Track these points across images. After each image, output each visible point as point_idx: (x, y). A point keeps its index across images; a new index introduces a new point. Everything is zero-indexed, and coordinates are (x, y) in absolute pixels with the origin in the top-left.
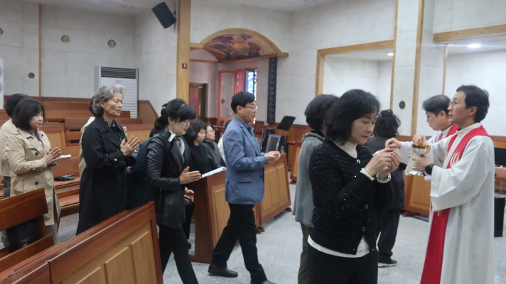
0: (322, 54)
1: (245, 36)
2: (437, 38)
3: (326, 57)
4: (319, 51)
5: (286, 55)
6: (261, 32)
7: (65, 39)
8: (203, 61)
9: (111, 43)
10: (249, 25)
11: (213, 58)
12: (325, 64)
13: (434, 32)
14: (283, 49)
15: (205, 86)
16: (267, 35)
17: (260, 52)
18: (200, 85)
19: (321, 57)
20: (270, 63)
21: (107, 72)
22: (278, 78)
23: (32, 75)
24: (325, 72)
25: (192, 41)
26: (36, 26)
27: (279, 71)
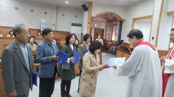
0: (134, 20)
1: (111, 14)
2: (169, 14)
3: (136, 21)
4: (133, 19)
5: (125, 20)
6: (116, 13)
7: (63, 15)
8: (103, 22)
9: (76, 16)
10: (112, 11)
11: (106, 21)
12: (135, 23)
13: (168, 12)
14: (123, 18)
15: (103, 29)
16: (118, 14)
17: (117, 19)
18: (102, 29)
19: (134, 21)
20: (120, 23)
22: (122, 28)
23: (54, 25)
24: (135, 26)
25: (92, 16)
26: (56, 12)
27: (123, 25)
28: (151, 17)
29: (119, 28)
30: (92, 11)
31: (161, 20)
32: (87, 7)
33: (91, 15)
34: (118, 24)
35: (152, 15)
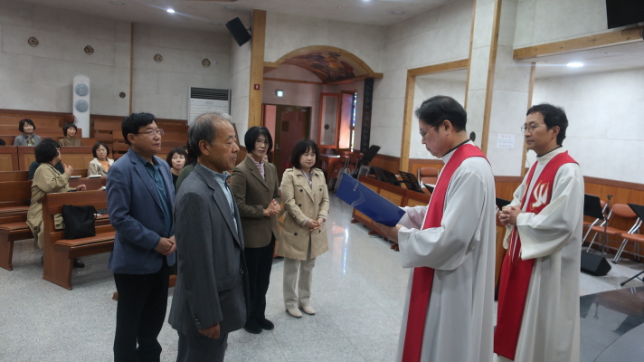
0: (413, 74)
1: (335, 54)
2: (520, 55)
3: (418, 78)
4: (409, 71)
5: (380, 76)
6: (350, 50)
7: (158, 58)
8: (305, 82)
9: (206, 63)
10: (336, 44)
11: (316, 79)
12: (416, 86)
13: (514, 48)
14: (376, 69)
15: (309, 109)
16: (356, 53)
17: (354, 72)
18: (304, 108)
19: (411, 78)
20: (366, 85)
21: (197, 93)
22: (374, 102)
23: (122, 95)
24: (415, 96)
25: (266, 60)
26: (128, 45)
27: (375, 94)
28: (463, 65)
29: (364, 104)
30: (266, 44)
31: (495, 76)
32: (247, 27)
33: (263, 57)
34: (360, 87)
35: (467, 57)
